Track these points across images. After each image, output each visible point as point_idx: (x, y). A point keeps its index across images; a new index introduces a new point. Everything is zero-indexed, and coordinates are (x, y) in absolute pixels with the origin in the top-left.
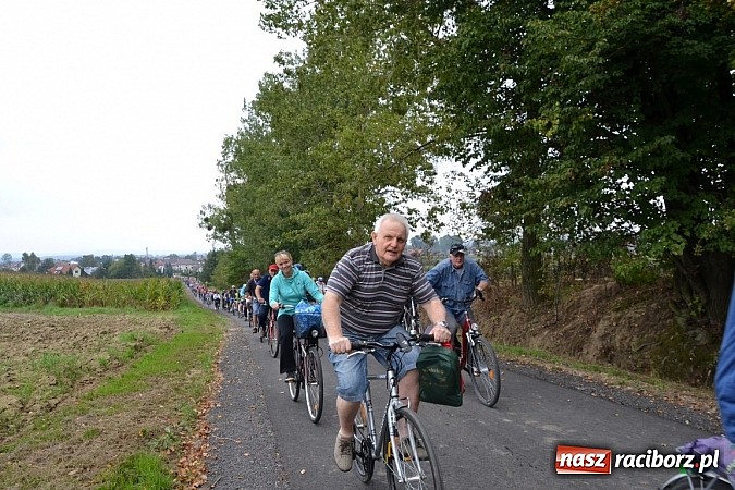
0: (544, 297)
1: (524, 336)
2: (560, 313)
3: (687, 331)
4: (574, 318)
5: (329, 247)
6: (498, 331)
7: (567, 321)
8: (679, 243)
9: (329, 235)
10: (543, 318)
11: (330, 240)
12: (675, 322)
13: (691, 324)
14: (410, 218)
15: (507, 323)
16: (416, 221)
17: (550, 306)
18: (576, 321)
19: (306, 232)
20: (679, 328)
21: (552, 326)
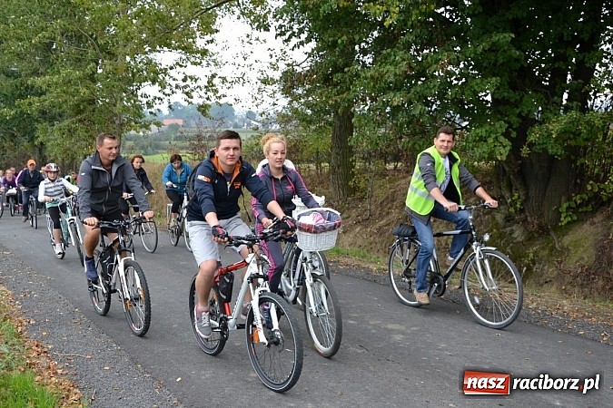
0: (354, 190)
2: (373, 207)
3: (505, 227)
4: (388, 213)
5: (80, 121)
7: (381, 217)
8: (504, 147)
9: (78, 106)
10: (354, 213)
11: (80, 112)
12: (494, 218)
13: (509, 221)
14: (185, 87)
16: (192, 91)
17: (361, 199)
18: (390, 217)
19: (49, 99)
20: (497, 224)
21: (365, 221)
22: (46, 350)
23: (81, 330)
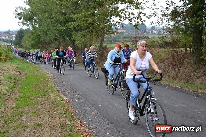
1: (192, 79)
6: (179, 75)
10: (202, 70)
15: (184, 72)
16: (132, 19)
17: (205, 65)
19: (77, 23)
22: (83, 124)
23: (96, 116)
